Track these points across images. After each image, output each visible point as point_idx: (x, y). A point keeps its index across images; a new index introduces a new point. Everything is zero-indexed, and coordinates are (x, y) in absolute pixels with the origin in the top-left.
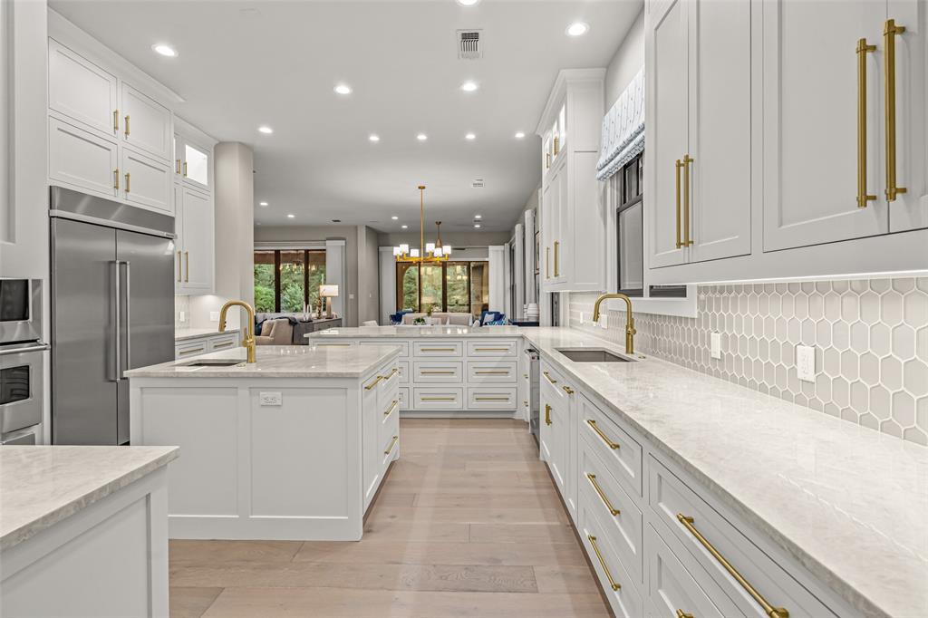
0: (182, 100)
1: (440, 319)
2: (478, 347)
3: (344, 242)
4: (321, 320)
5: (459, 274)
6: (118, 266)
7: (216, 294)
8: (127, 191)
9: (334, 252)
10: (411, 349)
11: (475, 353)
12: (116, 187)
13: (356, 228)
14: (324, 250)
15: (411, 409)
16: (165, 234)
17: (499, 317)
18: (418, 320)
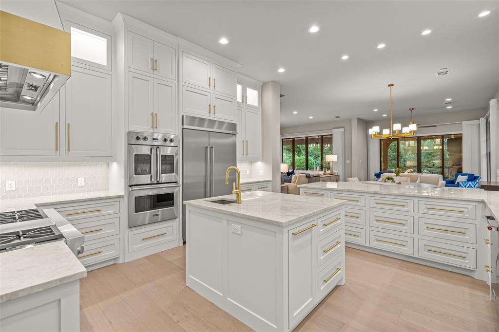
0: (240, 65)
1: (409, 178)
2: (429, 206)
3: (343, 129)
4: (326, 176)
5: (436, 145)
6: (209, 149)
7: (262, 161)
8: (214, 113)
9: (337, 135)
10: (367, 201)
11: (426, 211)
12: (210, 113)
13: (351, 120)
14: (332, 135)
15: (367, 245)
16: (231, 132)
17: (472, 178)
18: (388, 179)
